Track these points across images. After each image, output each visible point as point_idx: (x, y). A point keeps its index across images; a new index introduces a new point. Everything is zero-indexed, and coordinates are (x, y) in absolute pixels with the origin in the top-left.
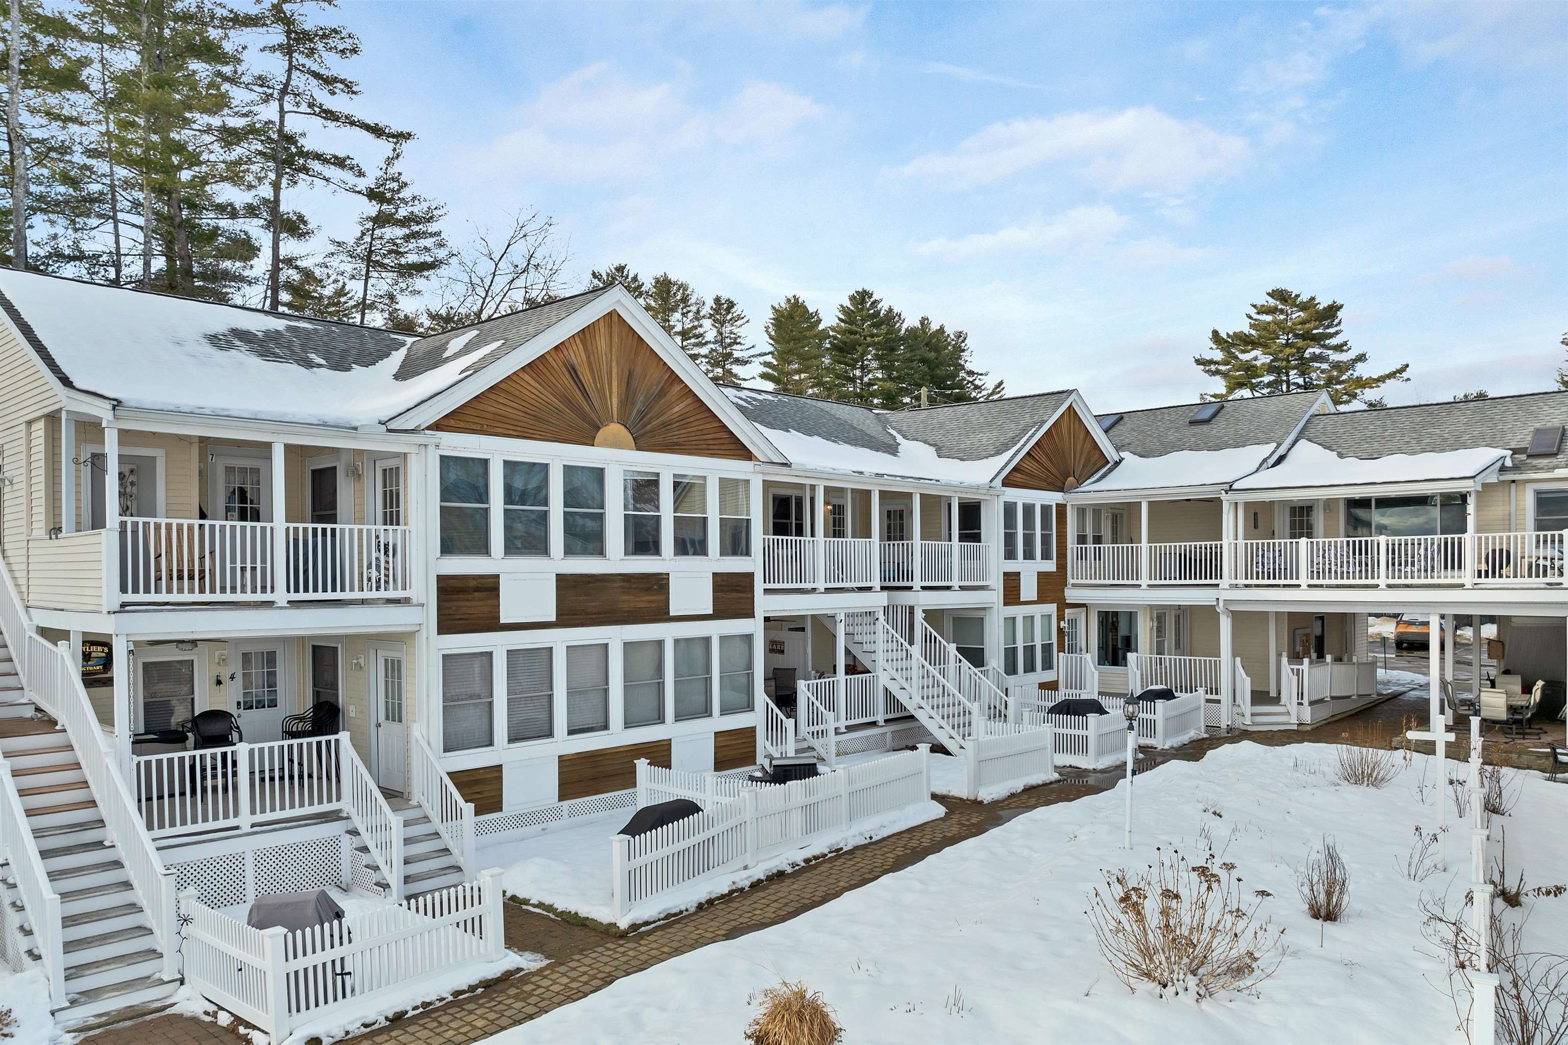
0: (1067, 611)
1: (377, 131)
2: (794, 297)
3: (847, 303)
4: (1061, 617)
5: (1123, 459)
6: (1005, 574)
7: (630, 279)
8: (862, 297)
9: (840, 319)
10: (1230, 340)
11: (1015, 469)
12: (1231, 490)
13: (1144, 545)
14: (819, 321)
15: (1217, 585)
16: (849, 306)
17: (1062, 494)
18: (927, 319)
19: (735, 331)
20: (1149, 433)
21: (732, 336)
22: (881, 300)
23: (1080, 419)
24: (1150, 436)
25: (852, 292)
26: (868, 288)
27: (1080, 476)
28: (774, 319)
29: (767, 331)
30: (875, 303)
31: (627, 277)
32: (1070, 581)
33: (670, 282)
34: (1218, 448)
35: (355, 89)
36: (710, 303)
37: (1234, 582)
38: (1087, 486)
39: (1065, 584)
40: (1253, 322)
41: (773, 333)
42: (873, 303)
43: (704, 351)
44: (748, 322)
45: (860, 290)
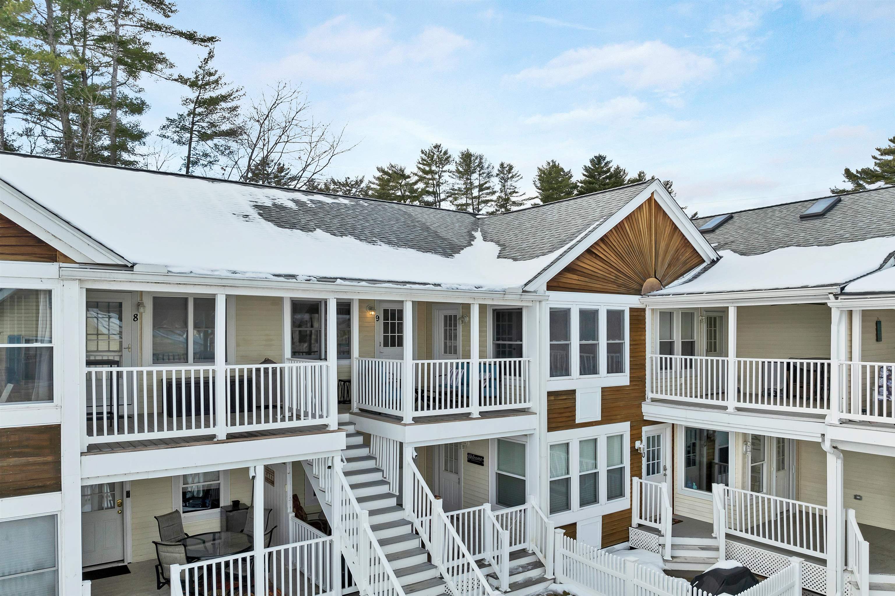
0: (644, 429)
1: (191, 37)
2: (552, 161)
3: (589, 165)
4: (636, 436)
5: (721, 257)
6: (550, 394)
7: (442, 153)
8: (599, 160)
9: (584, 175)
10: (859, 175)
11: (568, 269)
12: (842, 294)
13: (732, 358)
14: (571, 177)
15: (823, 417)
16: (590, 166)
17: (639, 297)
18: (643, 173)
19: (513, 184)
20: (756, 230)
21: (512, 187)
22: (612, 161)
23: (665, 214)
24: (756, 233)
25: (592, 157)
26: (603, 154)
27: (664, 276)
28: (539, 176)
29: (535, 184)
30: (607, 164)
31: (441, 152)
32: (649, 395)
33: (471, 155)
34: (830, 243)
35: (173, 8)
36: (497, 167)
37: (847, 416)
38: (675, 287)
39: (643, 398)
40: (878, 161)
41: (539, 185)
42: (606, 164)
43: (494, 197)
44: (521, 178)
45: (597, 155)
